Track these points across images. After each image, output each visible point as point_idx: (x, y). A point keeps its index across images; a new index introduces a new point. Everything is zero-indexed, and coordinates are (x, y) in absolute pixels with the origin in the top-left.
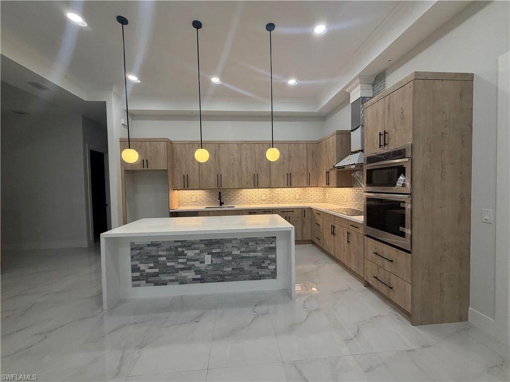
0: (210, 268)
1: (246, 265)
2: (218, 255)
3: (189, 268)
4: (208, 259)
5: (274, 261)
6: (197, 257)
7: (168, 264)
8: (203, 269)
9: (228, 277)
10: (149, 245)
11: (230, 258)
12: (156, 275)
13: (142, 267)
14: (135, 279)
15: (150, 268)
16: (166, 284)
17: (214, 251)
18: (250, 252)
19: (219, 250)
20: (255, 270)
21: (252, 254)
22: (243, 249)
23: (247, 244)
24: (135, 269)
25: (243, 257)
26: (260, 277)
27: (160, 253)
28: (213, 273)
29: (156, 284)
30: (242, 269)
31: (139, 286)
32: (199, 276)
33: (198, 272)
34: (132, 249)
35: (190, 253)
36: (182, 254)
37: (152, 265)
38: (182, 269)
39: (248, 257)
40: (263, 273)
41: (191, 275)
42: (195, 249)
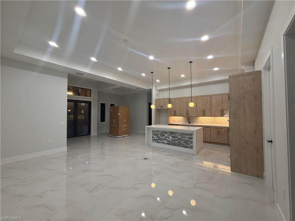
0: (171, 141)
1: (182, 142)
2: (174, 137)
3: (166, 140)
4: (171, 138)
5: (192, 142)
6: (168, 137)
7: (161, 137)
8: (169, 140)
9: (177, 145)
10: (156, 131)
11: (177, 139)
12: (157, 140)
13: (154, 137)
14: (153, 140)
15: (156, 138)
16: (160, 143)
17: (172, 136)
18: (183, 138)
19: (174, 136)
20: (185, 144)
21: (184, 139)
22: (181, 136)
23: (183, 135)
24: (153, 137)
25: (181, 139)
26: (187, 147)
27: (159, 134)
28: (172, 142)
29: (158, 142)
30: (181, 143)
31: (153, 142)
32: (168, 143)
33: (168, 141)
34: (152, 132)
35: (166, 135)
36: (164, 135)
37: (156, 137)
38: (164, 139)
39: (183, 140)
40: (188, 146)
41: (166, 142)
42: (167, 134)
